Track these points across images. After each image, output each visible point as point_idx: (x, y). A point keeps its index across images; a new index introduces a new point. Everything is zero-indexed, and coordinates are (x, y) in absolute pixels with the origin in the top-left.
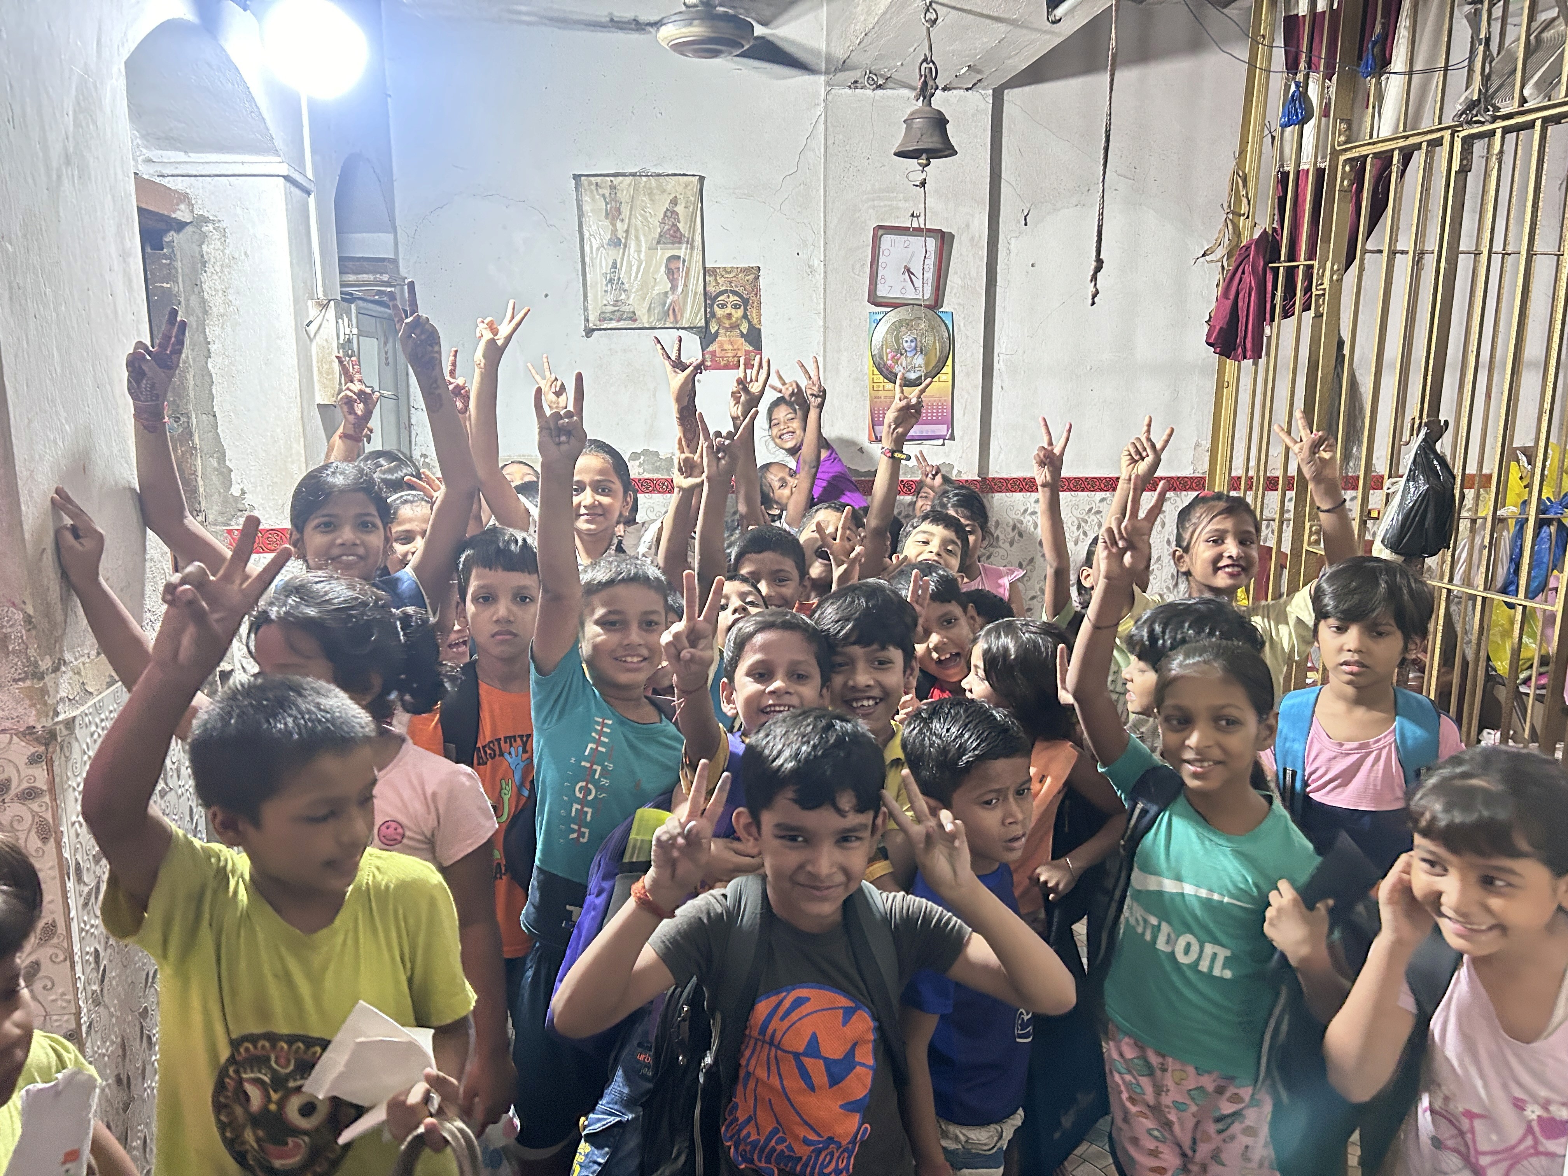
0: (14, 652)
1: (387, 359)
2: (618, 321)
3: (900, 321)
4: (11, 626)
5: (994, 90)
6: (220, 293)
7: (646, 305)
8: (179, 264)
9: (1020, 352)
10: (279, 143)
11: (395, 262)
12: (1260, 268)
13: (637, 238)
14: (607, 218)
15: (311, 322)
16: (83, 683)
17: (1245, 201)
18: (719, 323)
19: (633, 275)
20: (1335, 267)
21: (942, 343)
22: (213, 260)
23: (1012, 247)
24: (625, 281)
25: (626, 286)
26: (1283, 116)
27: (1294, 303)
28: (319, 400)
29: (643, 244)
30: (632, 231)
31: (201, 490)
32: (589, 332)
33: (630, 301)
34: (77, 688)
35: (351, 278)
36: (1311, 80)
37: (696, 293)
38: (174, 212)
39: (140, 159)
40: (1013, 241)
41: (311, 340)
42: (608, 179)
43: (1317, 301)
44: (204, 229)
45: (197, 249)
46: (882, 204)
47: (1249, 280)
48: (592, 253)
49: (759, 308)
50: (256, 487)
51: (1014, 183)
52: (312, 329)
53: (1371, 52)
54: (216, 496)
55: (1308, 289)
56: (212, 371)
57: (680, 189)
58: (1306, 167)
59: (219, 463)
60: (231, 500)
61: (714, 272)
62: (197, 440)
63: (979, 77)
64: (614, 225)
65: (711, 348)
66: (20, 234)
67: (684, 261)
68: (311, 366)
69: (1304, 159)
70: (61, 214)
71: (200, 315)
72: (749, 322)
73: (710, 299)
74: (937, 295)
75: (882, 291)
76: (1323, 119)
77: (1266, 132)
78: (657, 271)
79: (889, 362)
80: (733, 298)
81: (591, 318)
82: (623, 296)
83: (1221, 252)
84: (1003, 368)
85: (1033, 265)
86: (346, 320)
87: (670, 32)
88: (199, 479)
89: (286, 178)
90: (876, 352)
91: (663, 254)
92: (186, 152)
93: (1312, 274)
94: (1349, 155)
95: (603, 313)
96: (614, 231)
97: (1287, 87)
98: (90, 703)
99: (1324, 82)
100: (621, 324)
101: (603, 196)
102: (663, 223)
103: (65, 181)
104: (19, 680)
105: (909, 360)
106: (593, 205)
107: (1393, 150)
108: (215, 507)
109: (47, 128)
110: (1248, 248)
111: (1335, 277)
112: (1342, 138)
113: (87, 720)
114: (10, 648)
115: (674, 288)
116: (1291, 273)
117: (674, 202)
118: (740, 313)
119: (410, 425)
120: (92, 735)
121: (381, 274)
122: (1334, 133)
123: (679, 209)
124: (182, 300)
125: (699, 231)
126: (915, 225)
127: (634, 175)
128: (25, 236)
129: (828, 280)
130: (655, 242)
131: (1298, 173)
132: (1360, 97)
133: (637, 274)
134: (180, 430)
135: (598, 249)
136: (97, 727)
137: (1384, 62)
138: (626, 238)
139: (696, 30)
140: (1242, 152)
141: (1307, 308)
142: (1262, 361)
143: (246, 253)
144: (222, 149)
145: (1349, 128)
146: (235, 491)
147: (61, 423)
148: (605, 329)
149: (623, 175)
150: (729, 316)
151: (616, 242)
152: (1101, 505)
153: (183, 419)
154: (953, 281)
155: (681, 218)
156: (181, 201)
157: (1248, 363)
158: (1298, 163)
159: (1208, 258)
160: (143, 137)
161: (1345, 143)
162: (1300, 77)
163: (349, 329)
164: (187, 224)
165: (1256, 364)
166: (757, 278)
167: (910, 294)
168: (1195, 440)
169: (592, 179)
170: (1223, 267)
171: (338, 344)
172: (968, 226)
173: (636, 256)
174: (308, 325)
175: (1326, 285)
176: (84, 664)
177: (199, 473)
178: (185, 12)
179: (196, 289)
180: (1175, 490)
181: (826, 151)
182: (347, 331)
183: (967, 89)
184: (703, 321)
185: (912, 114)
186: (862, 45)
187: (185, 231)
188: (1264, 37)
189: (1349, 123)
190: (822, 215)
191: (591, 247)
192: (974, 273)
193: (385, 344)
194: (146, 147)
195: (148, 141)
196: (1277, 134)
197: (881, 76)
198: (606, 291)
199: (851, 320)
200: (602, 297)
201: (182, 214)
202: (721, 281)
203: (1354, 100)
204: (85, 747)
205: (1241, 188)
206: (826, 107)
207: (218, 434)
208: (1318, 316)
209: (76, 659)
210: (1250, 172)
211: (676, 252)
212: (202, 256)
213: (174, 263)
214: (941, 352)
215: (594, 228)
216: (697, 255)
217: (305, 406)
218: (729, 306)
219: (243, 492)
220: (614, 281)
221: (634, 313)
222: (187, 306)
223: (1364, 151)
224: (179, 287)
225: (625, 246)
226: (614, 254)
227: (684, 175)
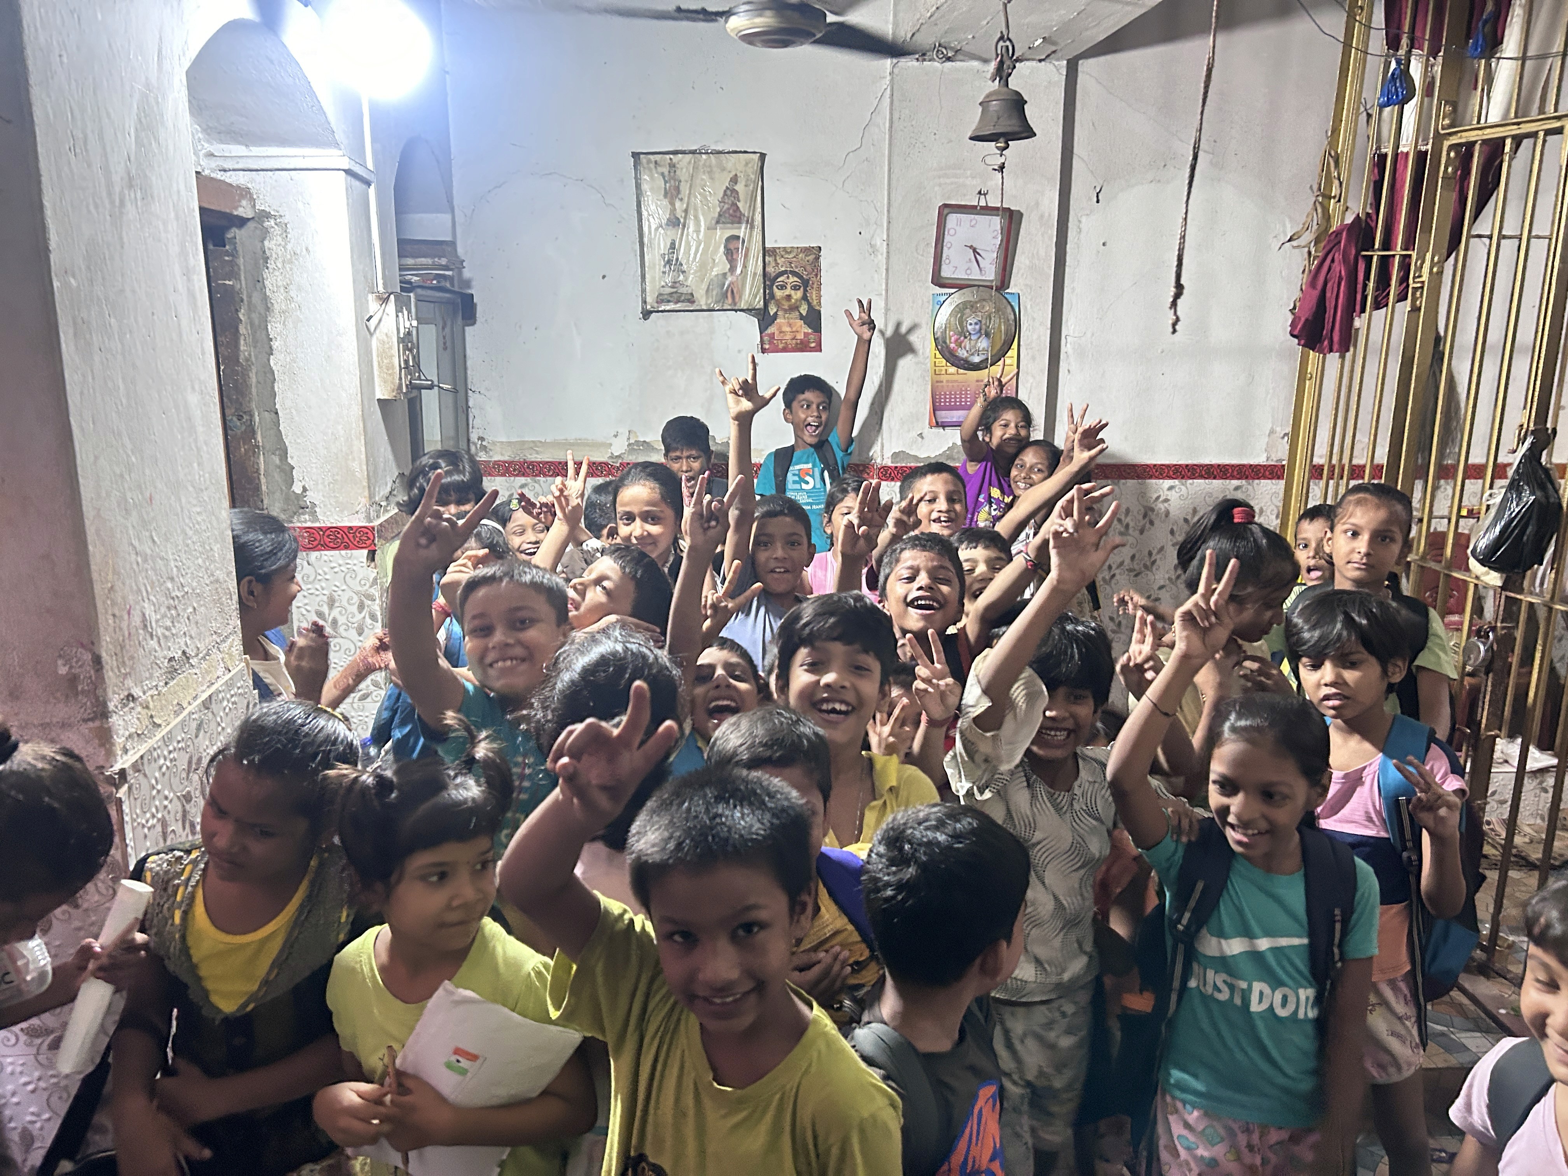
0: (83, 691)
1: (445, 343)
2: (676, 303)
3: (964, 303)
4: (81, 667)
5: (1069, 61)
6: (282, 289)
7: (704, 286)
8: (241, 261)
9: (1089, 335)
10: (340, 136)
11: (453, 244)
12: (1352, 257)
13: (696, 217)
14: (665, 196)
15: (371, 317)
16: (152, 717)
17: (1336, 183)
18: (778, 305)
19: (692, 256)
20: (1436, 259)
21: (1008, 326)
22: (274, 256)
23: (1082, 226)
24: (684, 262)
25: (685, 267)
26: (1382, 95)
27: (1388, 294)
28: (379, 395)
29: (702, 223)
30: (691, 212)
31: (264, 488)
32: (646, 314)
33: (689, 283)
34: (146, 722)
35: (410, 261)
36: (1413, 59)
37: (755, 274)
38: (236, 208)
39: (201, 154)
40: (1084, 219)
41: (371, 334)
42: (668, 157)
43: (1414, 294)
44: (266, 224)
45: (259, 245)
46: (948, 181)
47: (1340, 269)
48: (650, 232)
49: (819, 289)
50: (317, 484)
51: (1086, 158)
52: (373, 324)
53: (1481, 30)
54: (278, 495)
55: (1404, 280)
56: (274, 368)
57: (741, 167)
58: (1405, 150)
59: (281, 460)
60: (293, 497)
61: (773, 252)
62: (259, 438)
63: (1054, 48)
64: (672, 204)
65: (770, 330)
66: (83, 267)
67: (743, 241)
68: (372, 361)
69: (1403, 142)
70: (125, 240)
71: (262, 312)
72: (809, 304)
73: (770, 280)
74: (1004, 276)
75: (947, 272)
76: (1426, 99)
77: (1362, 109)
78: (716, 251)
79: (952, 345)
80: (792, 279)
81: (649, 300)
82: (681, 278)
83: (1308, 237)
84: (1070, 351)
85: (1104, 244)
86: (406, 313)
87: (738, 23)
88: (262, 477)
89: (348, 172)
90: (939, 335)
91: (722, 234)
92: (247, 146)
93: (1409, 265)
94: (1454, 140)
95: (660, 294)
96: (673, 211)
97: (1387, 65)
98: (159, 736)
99: (1428, 60)
100: (678, 306)
101: (663, 174)
102: (722, 202)
103: (129, 207)
104: (89, 720)
105: (973, 343)
106: (653, 184)
107: (1503, 139)
108: (277, 504)
109: (108, 149)
110: (1338, 233)
111: (1435, 270)
112: (1447, 122)
113: (155, 754)
114: (80, 688)
115: (733, 269)
116: (1385, 262)
117: (735, 180)
118: (799, 294)
119: (468, 407)
120: (161, 768)
121: (440, 257)
122: (1437, 116)
123: (740, 187)
124: (245, 298)
125: (759, 210)
126: (983, 203)
127: (693, 152)
128: (88, 268)
129: (891, 260)
130: (714, 222)
131: (1396, 155)
132: (1468, 77)
133: (696, 254)
134: (243, 428)
135: (657, 229)
136: (165, 759)
137: (1495, 42)
138: (685, 218)
139: (764, 21)
140: (1335, 130)
141: (1402, 297)
142: (1349, 355)
143: (307, 249)
144: (283, 141)
145: (1455, 110)
146: (297, 488)
147: (128, 456)
148: (662, 311)
149: (683, 152)
150: (789, 297)
151: (674, 222)
152: (1169, 493)
153: (246, 417)
154: (1021, 261)
155: (741, 197)
156: (242, 197)
157: (1333, 359)
158: (1397, 146)
159: (1294, 243)
160: (204, 131)
161: (1451, 126)
162: (1402, 52)
163: (407, 322)
164: (248, 219)
165: (1343, 357)
166: (818, 258)
167: (975, 275)
168: (1269, 426)
169: (651, 157)
170: (1309, 253)
171: (399, 337)
172: (1037, 204)
173: (695, 236)
174: (368, 320)
175: (1425, 277)
176: (152, 696)
177: (262, 472)
178: (247, 12)
179: (259, 285)
180: (1247, 478)
181: (891, 127)
182: (407, 325)
183: (1040, 61)
184: (762, 303)
185: (988, 96)
186: (932, 19)
187: (246, 227)
188: (1362, 8)
189: (1455, 105)
190: (886, 193)
191: (650, 227)
192: (1042, 253)
193: (443, 328)
194: (208, 142)
195: (209, 134)
196: (1375, 112)
197: (952, 48)
198: (664, 273)
199: (913, 302)
200: (660, 279)
201: (244, 210)
202: (780, 261)
203: (1460, 80)
204: (153, 782)
205: (1332, 169)
206: (892, 80)
207: (280, 432)
208: (1415, 309)
209: (144, 693)
210: (1342, 151)
211: (735, 232)
212: (264, 252)
213: (237, 261)
214: (1006, 334)
215: (653, 207)
216: (757, 232)
217: (366, 403)
218: (789, 287)
219: (305, 489)
220: (671, 262)
221: (692, 294)
222: (250, 303)
223: (1472, 136)
224: (242, 284)
225: (684, 226)
226: (673, 233)
227: (745, 152)
